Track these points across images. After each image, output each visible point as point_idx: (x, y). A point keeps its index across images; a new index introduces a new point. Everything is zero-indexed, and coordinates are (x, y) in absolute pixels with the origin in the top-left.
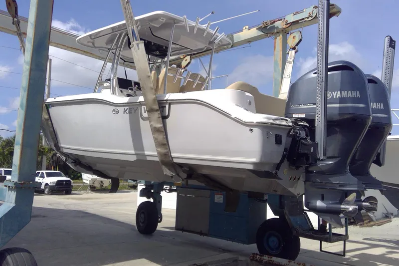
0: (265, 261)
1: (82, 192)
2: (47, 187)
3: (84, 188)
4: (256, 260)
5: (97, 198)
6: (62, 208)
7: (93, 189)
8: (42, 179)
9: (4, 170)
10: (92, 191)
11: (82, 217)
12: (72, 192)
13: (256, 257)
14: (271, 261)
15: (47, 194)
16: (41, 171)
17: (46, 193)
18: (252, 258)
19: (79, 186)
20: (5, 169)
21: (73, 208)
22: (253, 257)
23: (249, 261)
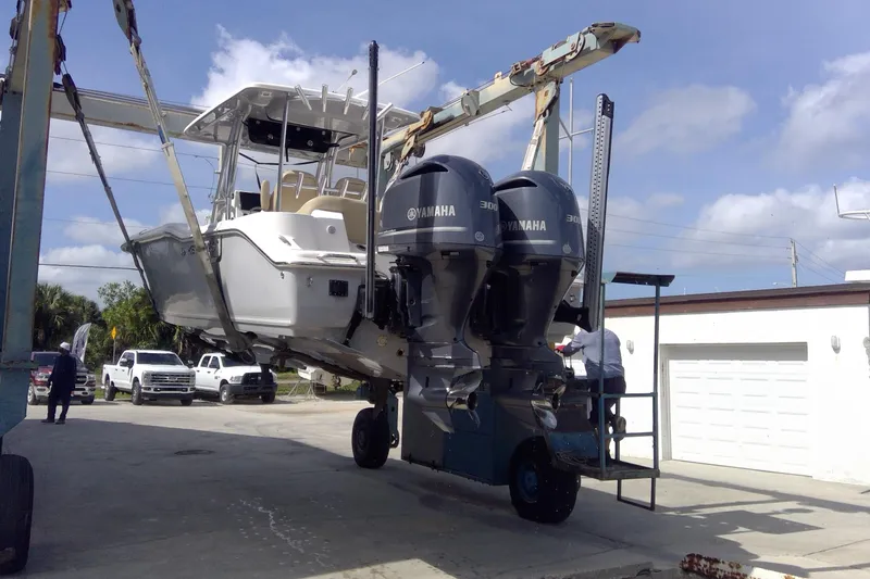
0: (722, 574)
1: (298, 397)
2: (224, 389)
3: (302, 389)
4: (699, 573)
5: (327, 412)
6: (253, 433)
7: (321, 391)
8: (213, 370)
9: (138, 354)
10: (317, 395)
11: (292, 453)
12: (277, 397)
13: (698, 564)
14: (739, 574)
15: (224, 403)
16: (212, 355)
17: (223, 399)
18: (686, 565)
19: (291, 386)
20: (140, 351)
21: (273, 433)
22: (691, 562)
23: (679, 573)
